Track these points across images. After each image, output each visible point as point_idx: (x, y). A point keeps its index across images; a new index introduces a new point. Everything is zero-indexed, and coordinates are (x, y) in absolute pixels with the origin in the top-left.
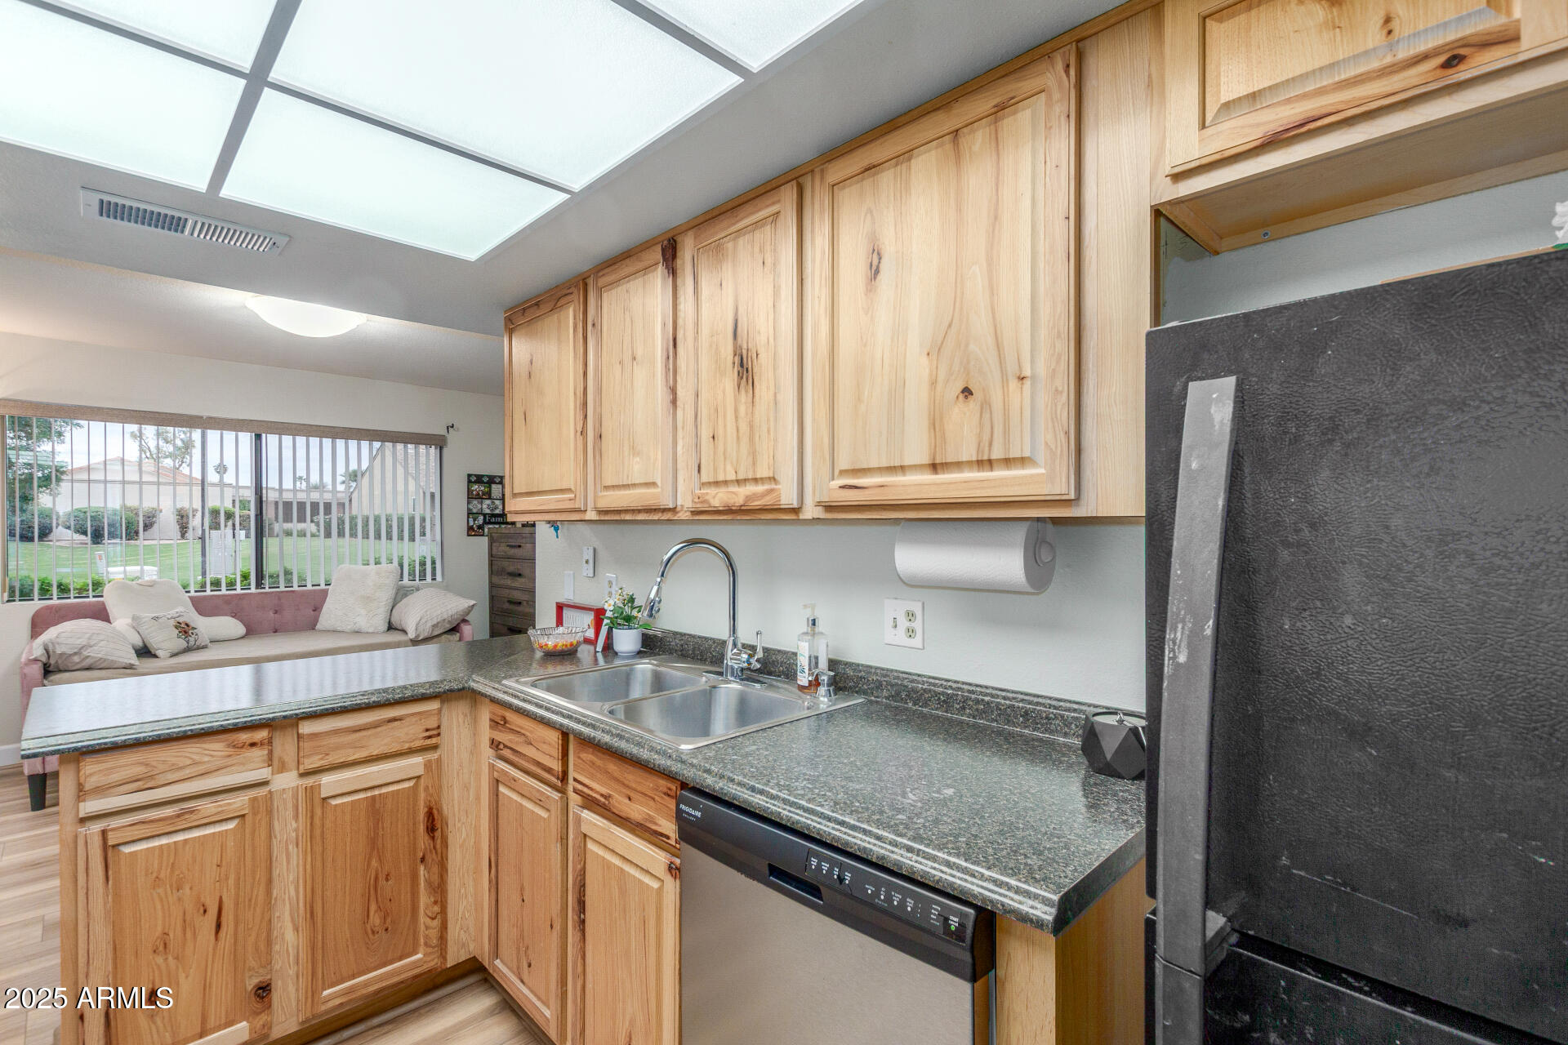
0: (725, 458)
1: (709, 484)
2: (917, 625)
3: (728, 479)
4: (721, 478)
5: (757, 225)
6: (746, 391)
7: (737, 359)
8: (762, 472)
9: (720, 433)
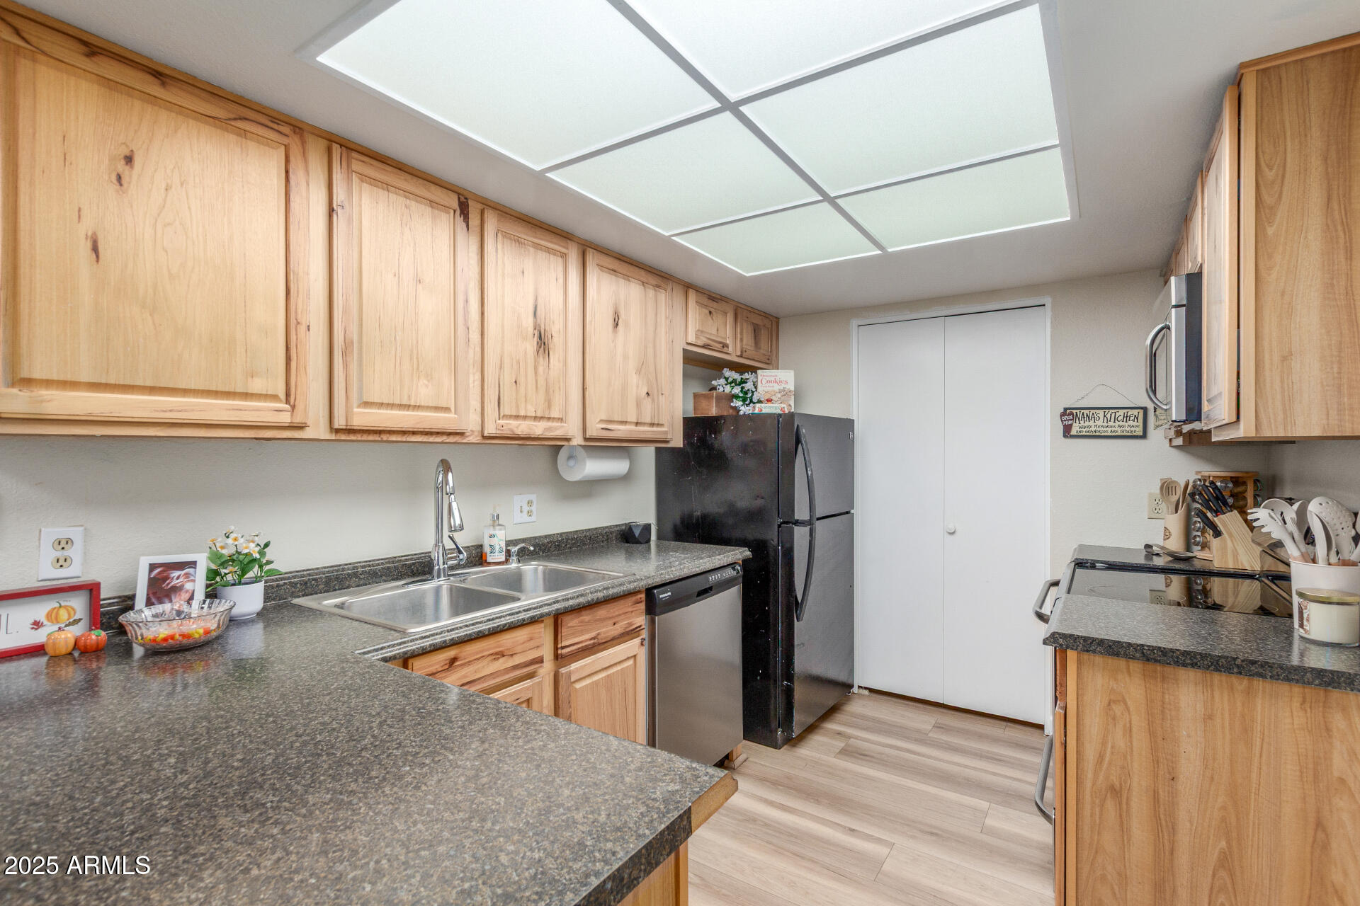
0: (526, 401)
1: (510, 417)
2: (534, 508)
3: (528, 415)
4: (522, 413)
5: (549, 250)
6: (544, 358)
7: (537, 333)
8: (555, 414)
9: (522, 380)
